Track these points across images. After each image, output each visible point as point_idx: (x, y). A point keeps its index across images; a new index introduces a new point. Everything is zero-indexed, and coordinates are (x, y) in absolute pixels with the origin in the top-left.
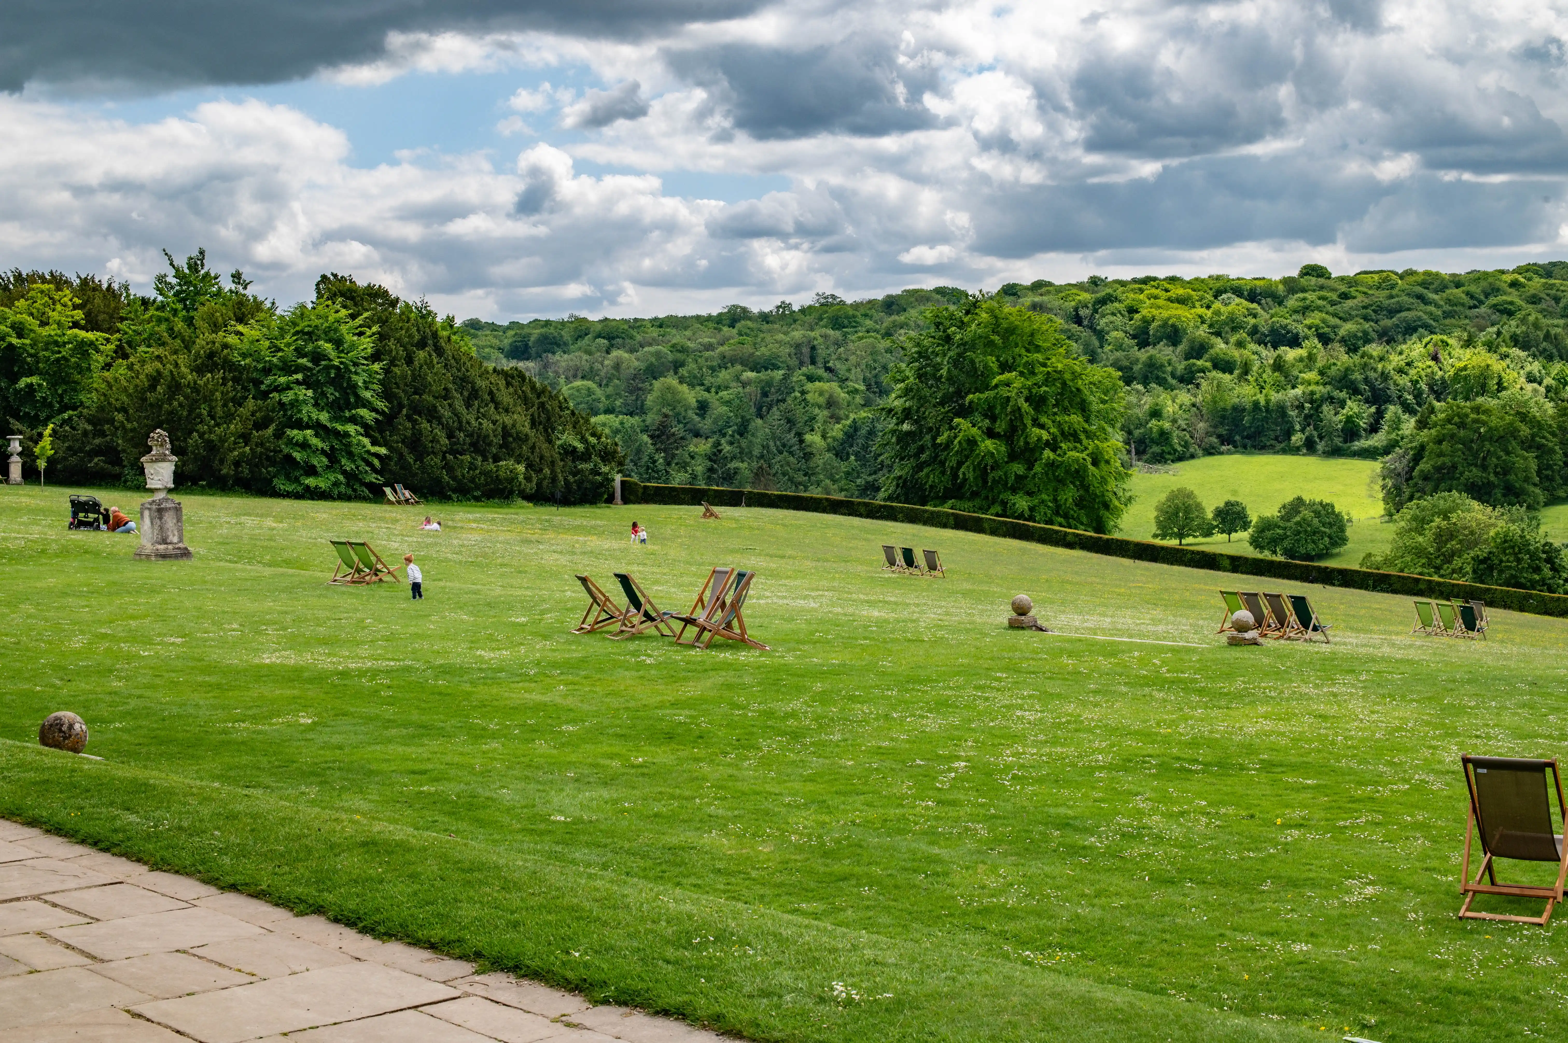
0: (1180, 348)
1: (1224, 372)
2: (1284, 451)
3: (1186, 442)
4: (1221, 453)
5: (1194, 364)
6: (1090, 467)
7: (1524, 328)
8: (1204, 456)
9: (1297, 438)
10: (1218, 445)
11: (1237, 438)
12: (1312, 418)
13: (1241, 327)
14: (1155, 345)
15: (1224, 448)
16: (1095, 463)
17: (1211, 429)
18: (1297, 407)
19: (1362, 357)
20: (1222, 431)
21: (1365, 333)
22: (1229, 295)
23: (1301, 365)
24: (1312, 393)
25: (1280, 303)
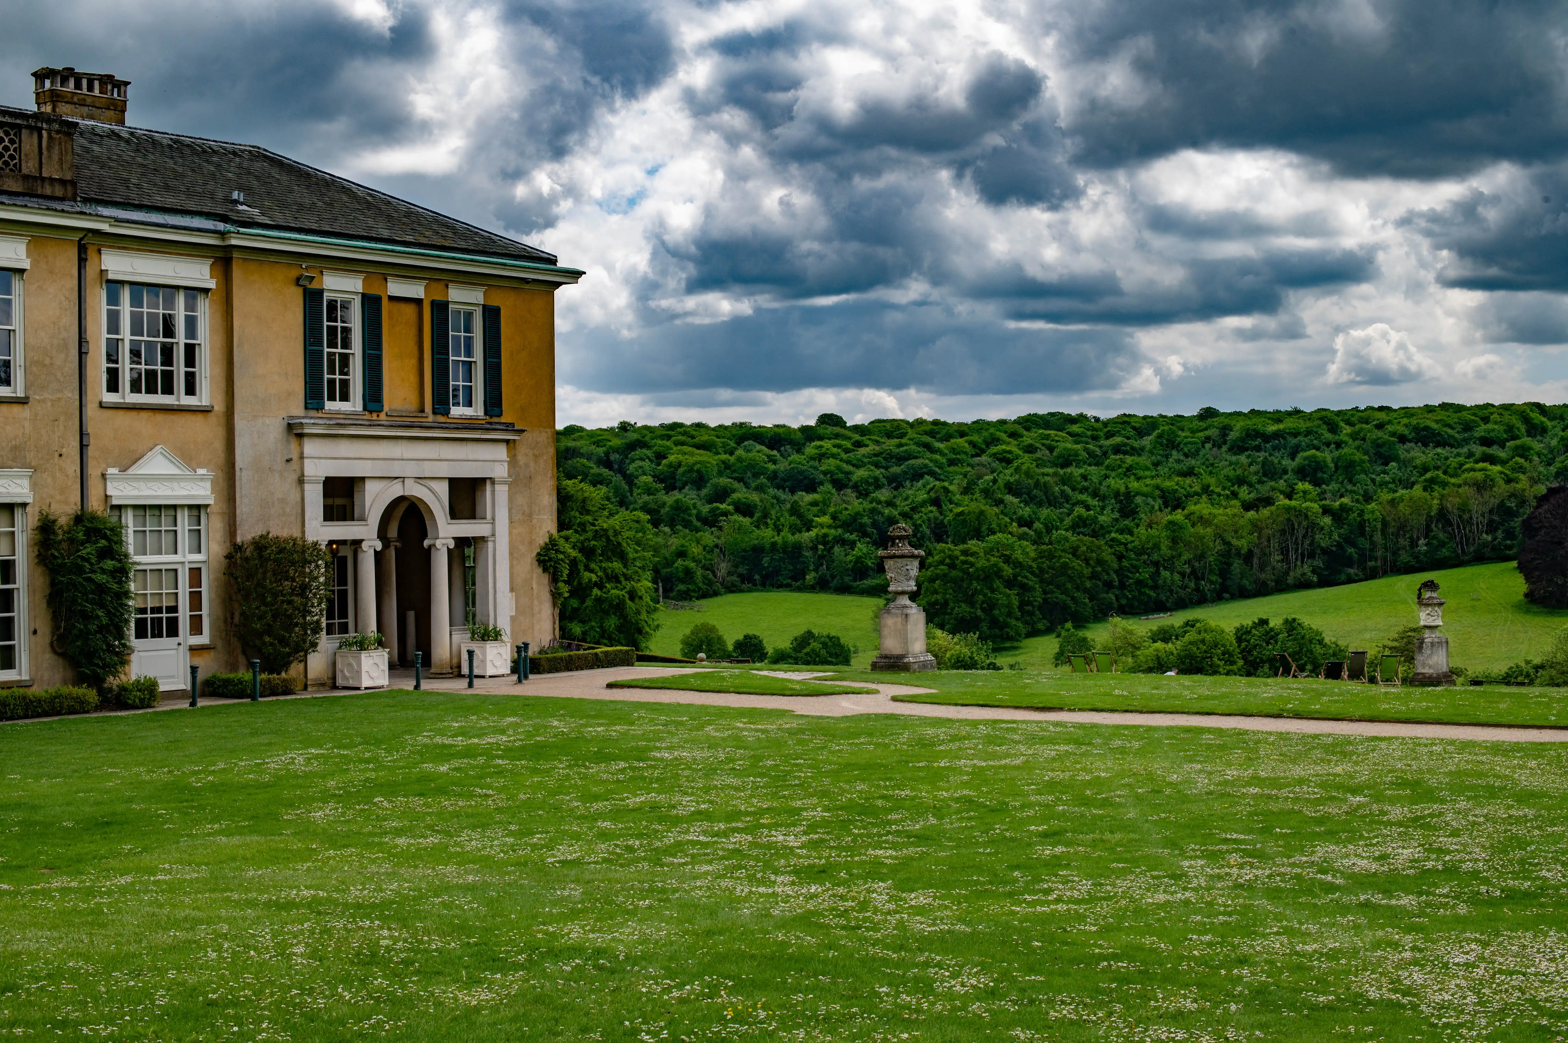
0: (704, 491)
1: (745, 516)
2: (799, 589)
3: (709, 580)
4: (741, 591)
5: (718, 508)
6: (628, 601)
7: (1017, 476)
8: (726, 593)
9: (810, 577)
10: (739, 584)
11: (757, 577)
12: (825, 558)
13: (762, 474)
14: (680, 490)
15: (744, 586)
16: (632, 599)
17: (733, 569)
18: (812, 549)
19: (871, 502)
20: (741, 570)
21: (876, 479)
22: (751, 442)
23: (815, 509)
24: (825, 535)
25: (799, 451)
